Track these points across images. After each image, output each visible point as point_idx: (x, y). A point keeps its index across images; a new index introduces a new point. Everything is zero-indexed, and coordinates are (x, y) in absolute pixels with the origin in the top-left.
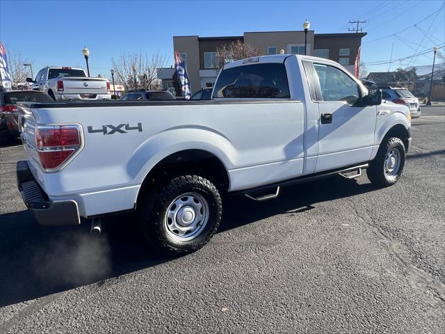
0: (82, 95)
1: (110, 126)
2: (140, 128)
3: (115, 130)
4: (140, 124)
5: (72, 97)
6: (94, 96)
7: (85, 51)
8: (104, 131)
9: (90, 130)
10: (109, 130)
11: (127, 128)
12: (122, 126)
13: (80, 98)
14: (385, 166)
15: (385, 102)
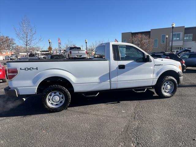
1: (27, 68)
2: (37, 69)
3: (29, 69)
4: (37, 68)
5: (74, 56)
6: (81, 56)
7: (86, 40)
8: (25, 69)
9: (21, 69)
10: (27, 69)
11: (33, 69)
12: (31, 68)
13: (76, 57)
14: (163, 89)
15: (162, 60)
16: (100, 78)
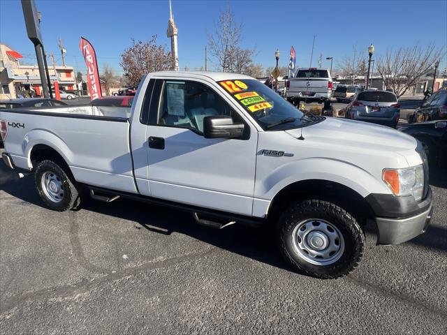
0: (303, 93)
2: (23, 126)
3: (16, 125)
4: (24, 124)
6: (313, 94)
8: (13, 125)
9: (9, 124)
11: (20, 125)
14: (299, 240)
15: (301, 138)
16: (114, 163)
